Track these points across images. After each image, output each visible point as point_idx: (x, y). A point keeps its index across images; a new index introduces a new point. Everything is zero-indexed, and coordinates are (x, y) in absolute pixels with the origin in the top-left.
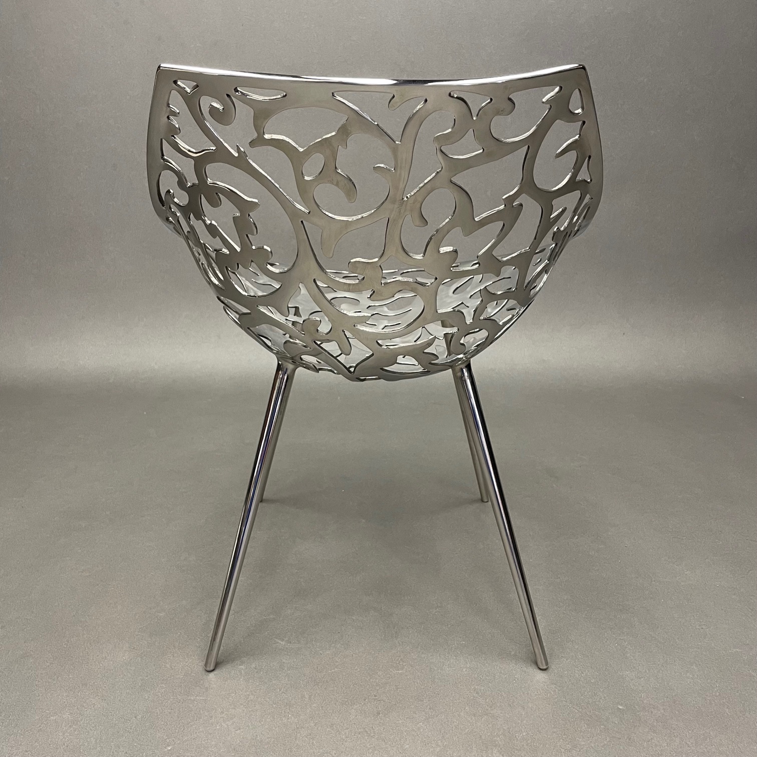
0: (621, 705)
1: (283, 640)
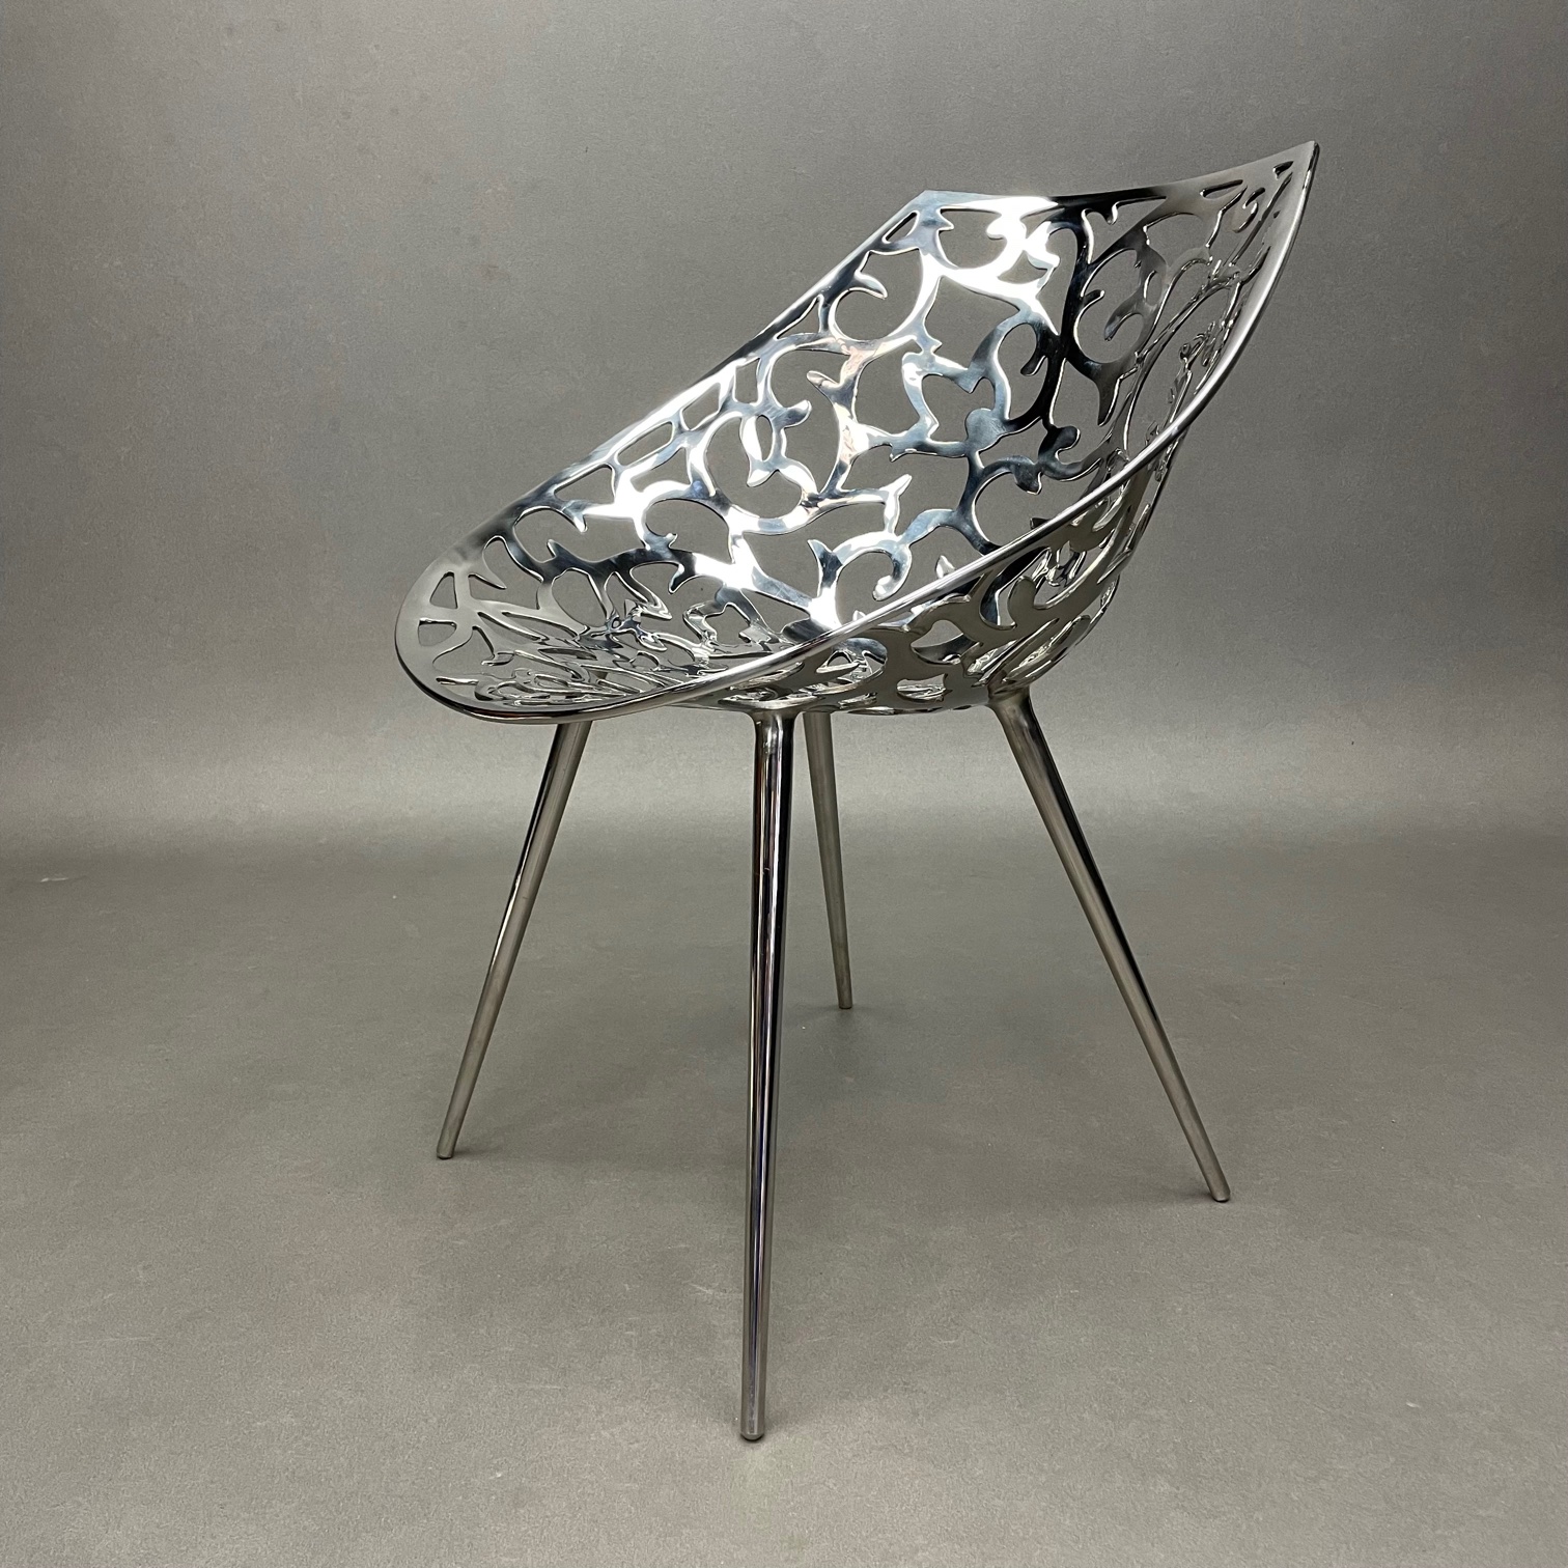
1: (709, 1287)
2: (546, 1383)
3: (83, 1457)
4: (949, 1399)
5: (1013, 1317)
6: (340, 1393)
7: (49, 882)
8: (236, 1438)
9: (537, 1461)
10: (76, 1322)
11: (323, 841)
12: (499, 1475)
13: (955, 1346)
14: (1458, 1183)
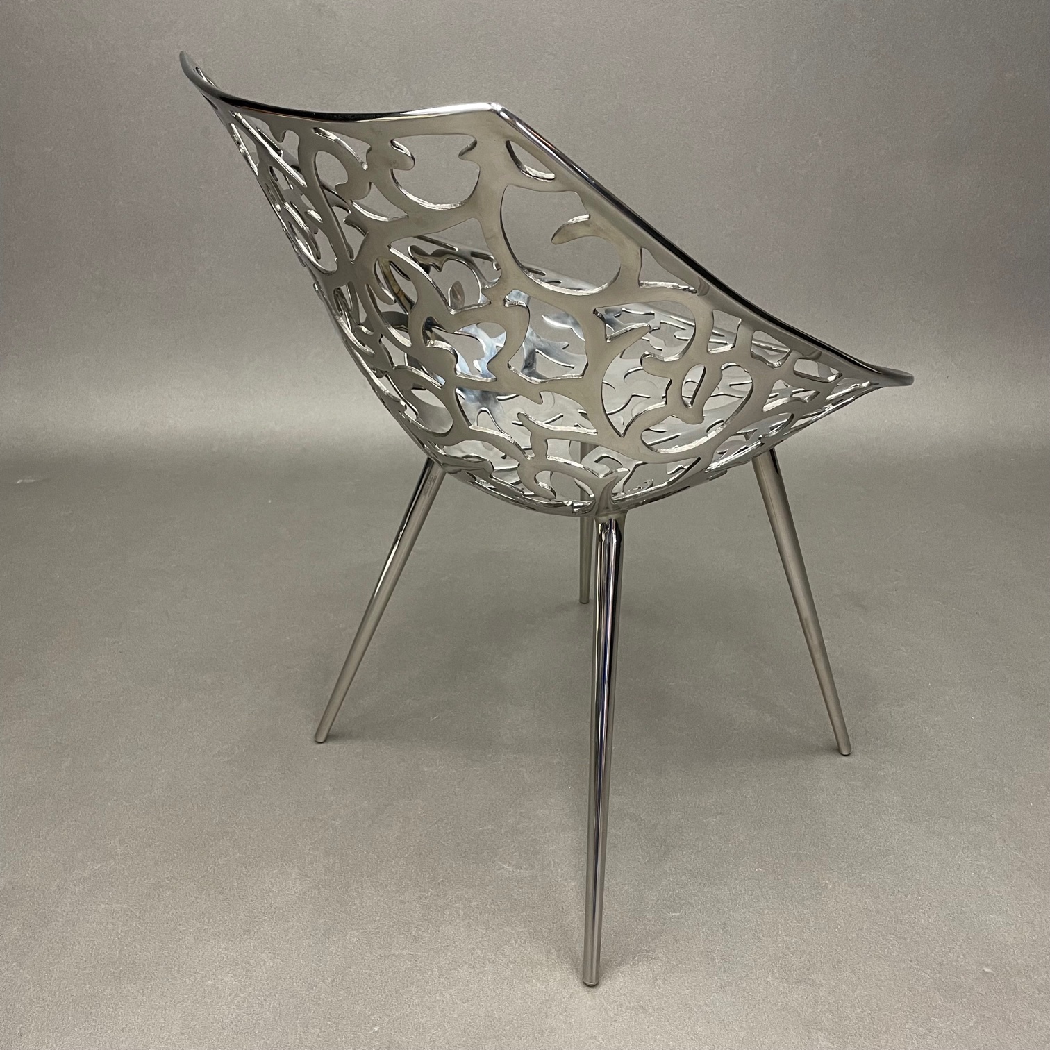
0: (987, 966)
1: (509, 864)
2: (403, 949)
3: (92, 1011)
4: (677, 965)
5: (718, 892)
6: (263, 956)
7: (22, 483)
8: (195, 995)
9: (401, 1018)
10: (77, 889)
11: (214, 450)
12: (376, 1030)
13: (679, 918)
14: (1017, 773)
